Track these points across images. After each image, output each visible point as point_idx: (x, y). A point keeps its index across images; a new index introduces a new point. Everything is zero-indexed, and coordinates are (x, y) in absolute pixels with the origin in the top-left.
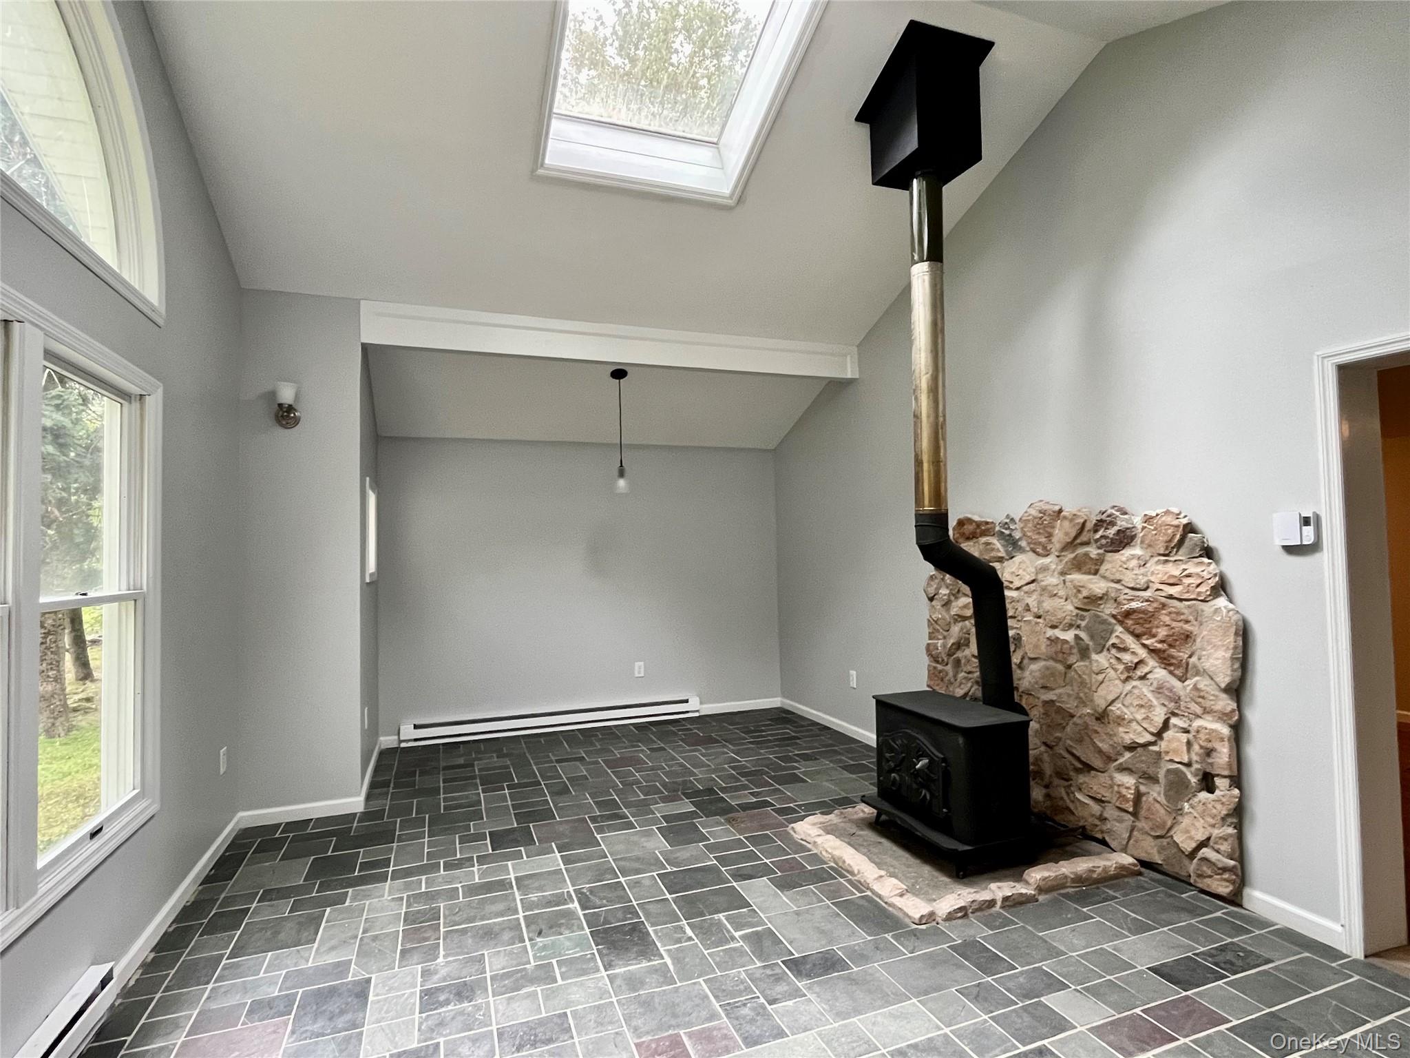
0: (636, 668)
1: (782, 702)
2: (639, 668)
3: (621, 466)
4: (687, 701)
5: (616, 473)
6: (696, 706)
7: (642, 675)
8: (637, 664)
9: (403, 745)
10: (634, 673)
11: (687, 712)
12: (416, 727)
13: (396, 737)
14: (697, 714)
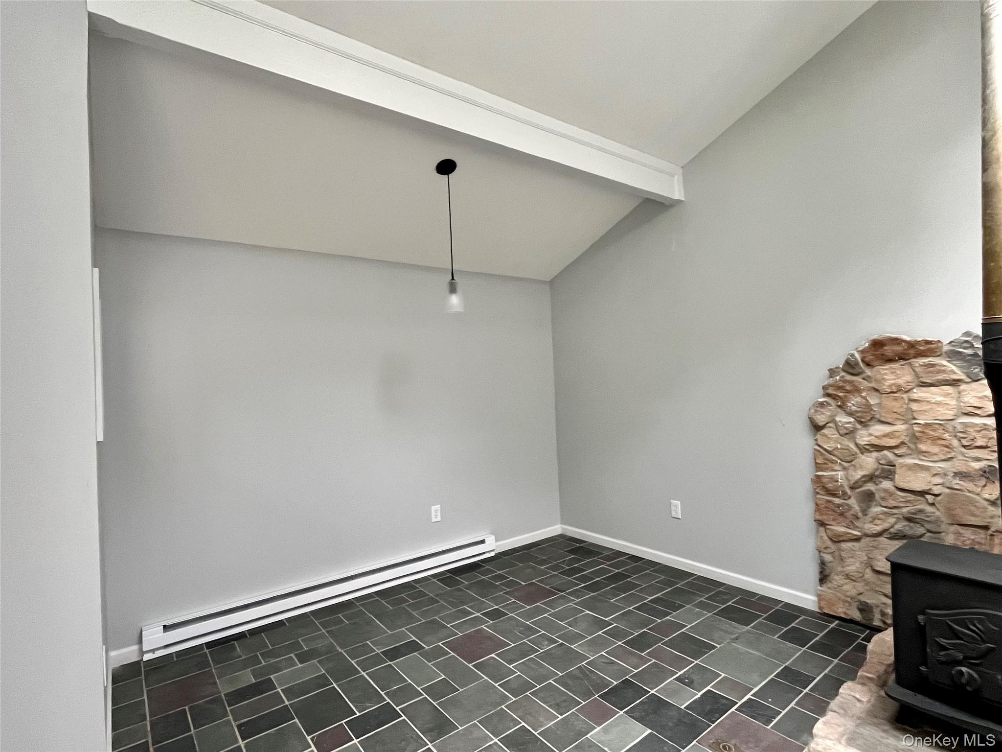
0: (433, 513)
1: (563, 529)
2: (436, 513)
3: (453, 279)
4: (483, 542)
5: (446, 287)
6: (492, 546)
7: (439, 519)
8: (434, 508)
9: (146, 657)
10: (431, 519)
11: (484, 553)
12: (166, 628)
13: (135, 648)
14: (493, 554)
